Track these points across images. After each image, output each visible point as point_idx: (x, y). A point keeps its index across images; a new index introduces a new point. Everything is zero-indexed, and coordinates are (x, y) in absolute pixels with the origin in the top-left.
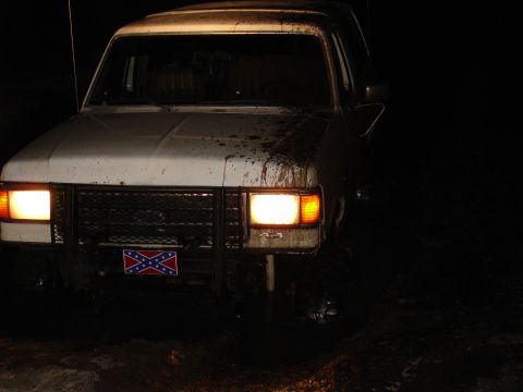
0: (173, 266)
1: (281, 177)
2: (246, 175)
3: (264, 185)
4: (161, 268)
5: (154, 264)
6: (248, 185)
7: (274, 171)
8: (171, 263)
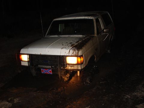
0: (51, 72)
1: (73, 53)
2: (65, 53)
3: (69, 55)
4: (49, 72)
5: (47, 72)
6: (66, 55)
7: (71, 51)
8: (50, 71)
